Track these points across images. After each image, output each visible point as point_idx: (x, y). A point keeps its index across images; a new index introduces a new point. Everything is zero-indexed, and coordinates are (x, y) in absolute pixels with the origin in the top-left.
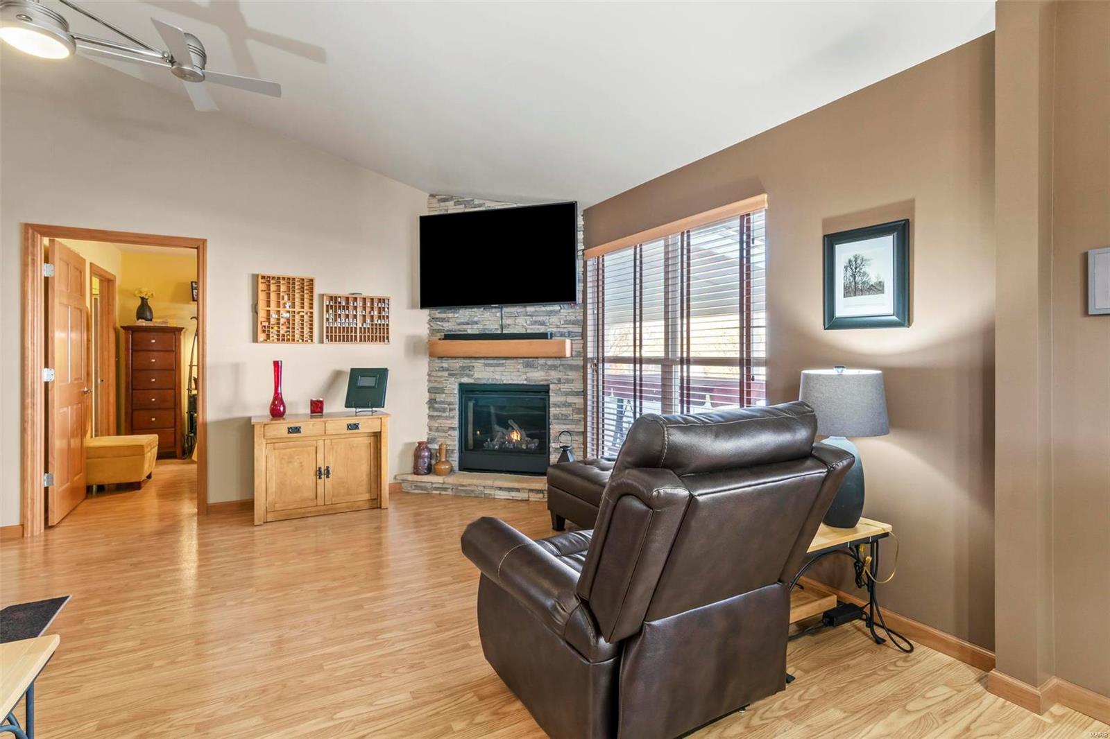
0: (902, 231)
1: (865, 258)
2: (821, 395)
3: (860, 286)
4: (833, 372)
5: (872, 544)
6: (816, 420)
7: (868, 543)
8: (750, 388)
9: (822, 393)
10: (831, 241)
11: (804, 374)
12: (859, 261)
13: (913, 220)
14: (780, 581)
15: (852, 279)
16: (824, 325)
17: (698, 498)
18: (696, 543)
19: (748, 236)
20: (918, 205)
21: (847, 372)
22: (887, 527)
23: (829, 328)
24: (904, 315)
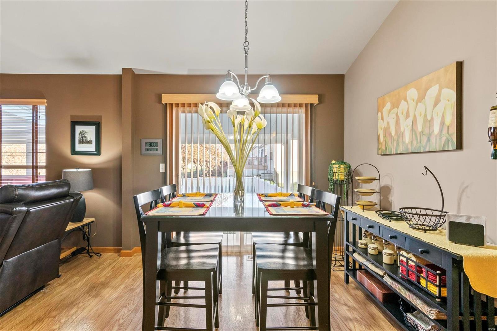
0: (98, 126)
1: (86, 132)
2: (70, 178)
3: (84, 141)
4: (75, 170)
5: (88, 225)
6: (70, 185)
7: (87, 225)
8: (37, 178)
9: (71, 177)
10: (74, 124)
11: (64, 171)
12: (84, 133)
13: (101, 122)
14: (57, 239)
15: (81, 138)
16: (71, 153)
17: (30, 210)
18: (28, 227)
19: (37, 115)
20: (103, 118)
21: (80, 170)
22: (93, 219)
23: (73, 155)
24: (98, 152)
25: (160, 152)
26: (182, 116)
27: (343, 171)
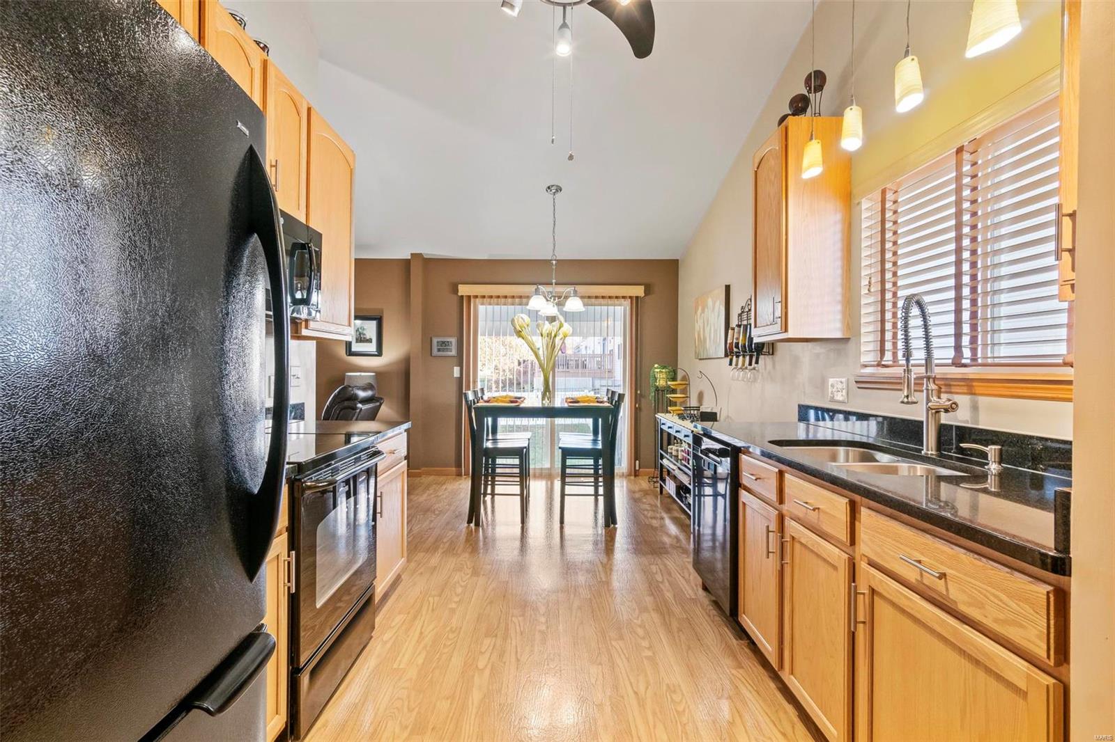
0: (380, 321)
1: (365, 328)
3: (362, 339)
4: (358, 374)
11: (347, 375)
12: (362, 329)
13: (383, 317)
15: (359, 336)
16: (347, 354)
20: (385, 312)
21: (363, 374)
23: (349, 355)
24: (379, 352)
25: (454, 353)
26: (481, 308)
27: (664, 376)
